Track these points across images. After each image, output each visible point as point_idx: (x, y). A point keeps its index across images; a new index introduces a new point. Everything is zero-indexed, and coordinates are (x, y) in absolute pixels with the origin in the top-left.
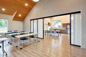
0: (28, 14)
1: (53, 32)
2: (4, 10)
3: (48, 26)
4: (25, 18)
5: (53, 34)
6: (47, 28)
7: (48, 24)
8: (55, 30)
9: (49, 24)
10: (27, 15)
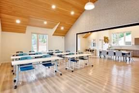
0: (72, 25)
1: (115, 53)
2: (45, 23)
3: (104, 43)
4: (67, 32)
5: (115, 56)
6: (102, 47)
7: (103, 39)
8: (119, 50)
9: (106, 40)
10: (71, 27)
